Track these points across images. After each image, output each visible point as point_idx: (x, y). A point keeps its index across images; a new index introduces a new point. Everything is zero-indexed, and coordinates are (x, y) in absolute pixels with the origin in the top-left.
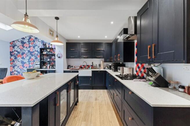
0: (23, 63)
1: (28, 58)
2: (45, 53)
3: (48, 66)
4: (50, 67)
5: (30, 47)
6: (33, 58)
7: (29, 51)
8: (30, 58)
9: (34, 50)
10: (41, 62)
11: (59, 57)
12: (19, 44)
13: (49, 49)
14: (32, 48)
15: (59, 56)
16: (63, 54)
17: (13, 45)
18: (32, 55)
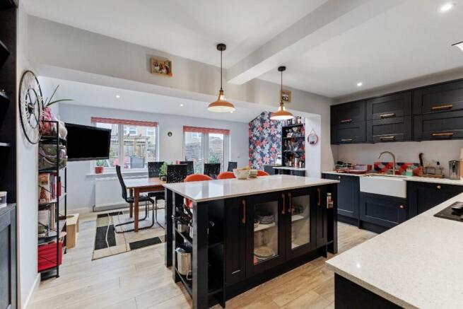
0: (262, 155)
1: (268, 146)
2: (290, 135)
3: (296, 160)
4: (298, 164)
5: (270, 127)
6: (275, 146)
7: (269, 134)
8: (271, 147)
9: (276, 132)
10: (283, 154)
11: (312, 143)
12: (258, 124)
13: (296, 126)
14: (273, 127)
15: (311, 140)
16: (319, 136)
17: (252, 126)
18: (273, 141)
